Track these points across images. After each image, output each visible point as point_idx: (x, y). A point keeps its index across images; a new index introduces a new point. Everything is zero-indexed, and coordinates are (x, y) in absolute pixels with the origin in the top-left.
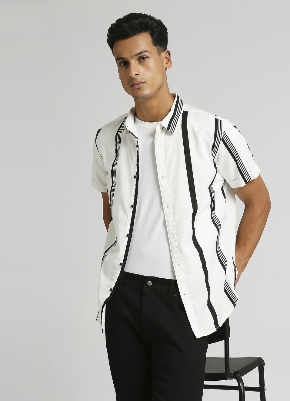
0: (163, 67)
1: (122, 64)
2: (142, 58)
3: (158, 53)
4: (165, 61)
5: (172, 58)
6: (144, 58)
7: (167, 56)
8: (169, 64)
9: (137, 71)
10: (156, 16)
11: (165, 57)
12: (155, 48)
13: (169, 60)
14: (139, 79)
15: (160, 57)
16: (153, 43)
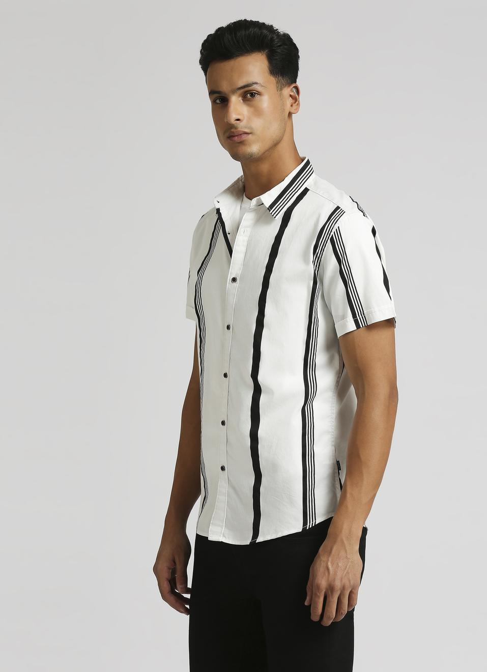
0: (283, 110)
1: (218, 101)
2: (249, 94)
3: (277, 88)
4: (290, 101)
5: (302, 98)
6: (253, 95)
7: (294, 93)
8: (294, 105)
9: (239, 114)
10: (282, 27)
11: (291, 96)
12: (273, 79)
13: (295, 99)
14: (242, 127)
15: (281, 95)
16: (270, 71)
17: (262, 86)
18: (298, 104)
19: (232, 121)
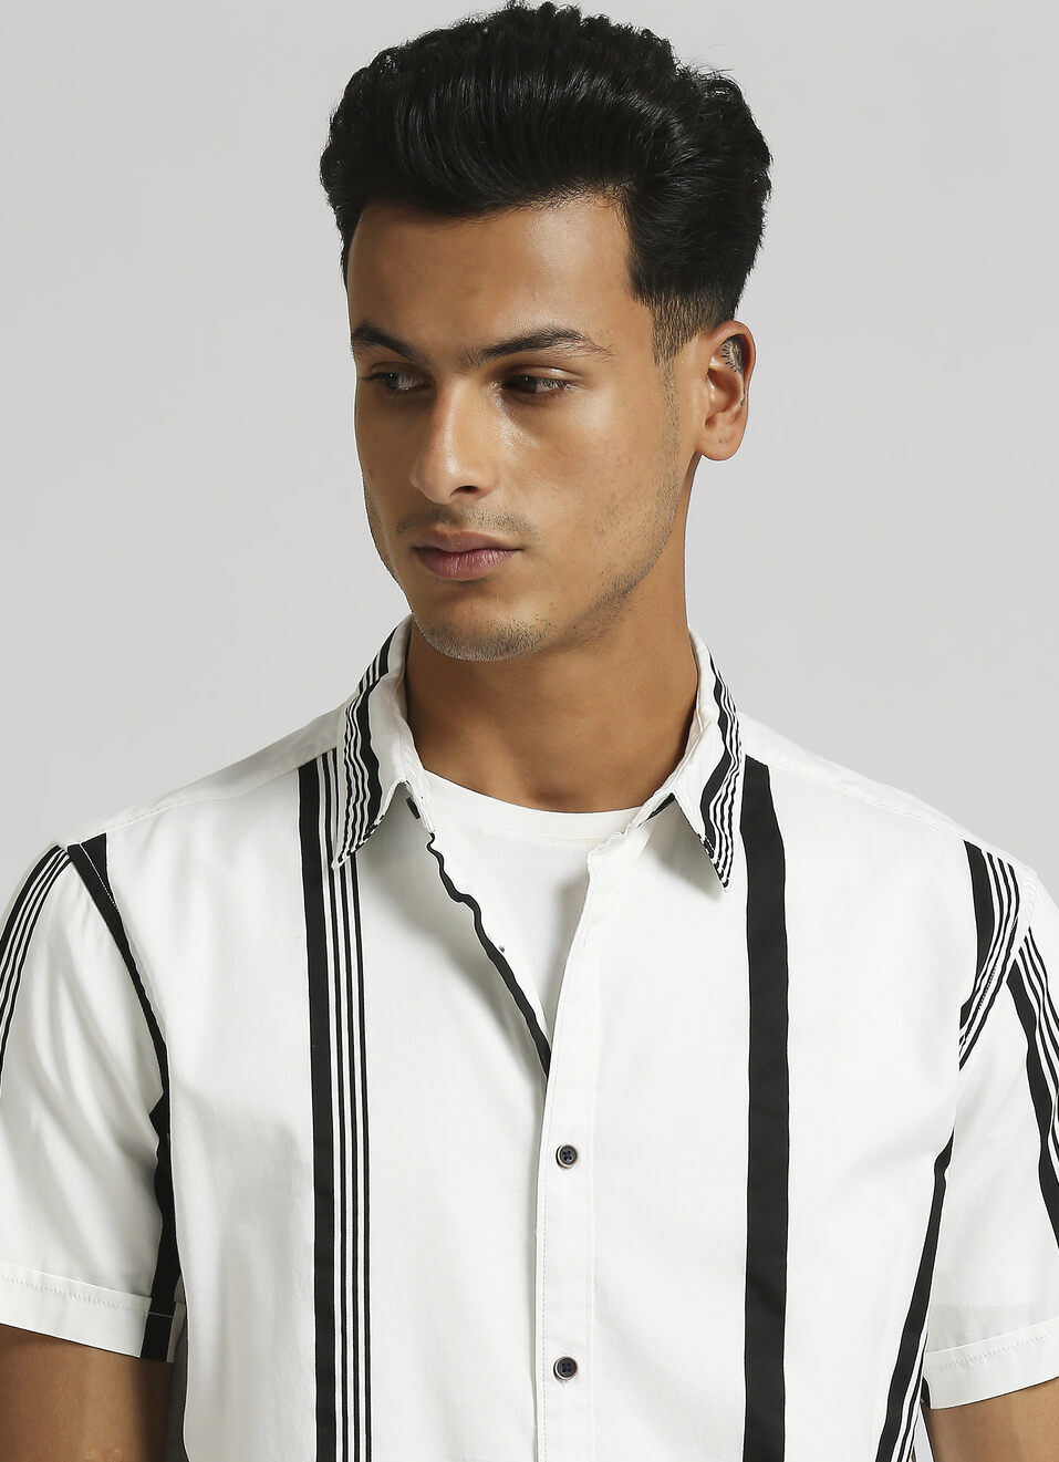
11: (712, 374)
13: (729, 392)
17: (595, 349)
18: (738, 415)
19: (444, 494)
